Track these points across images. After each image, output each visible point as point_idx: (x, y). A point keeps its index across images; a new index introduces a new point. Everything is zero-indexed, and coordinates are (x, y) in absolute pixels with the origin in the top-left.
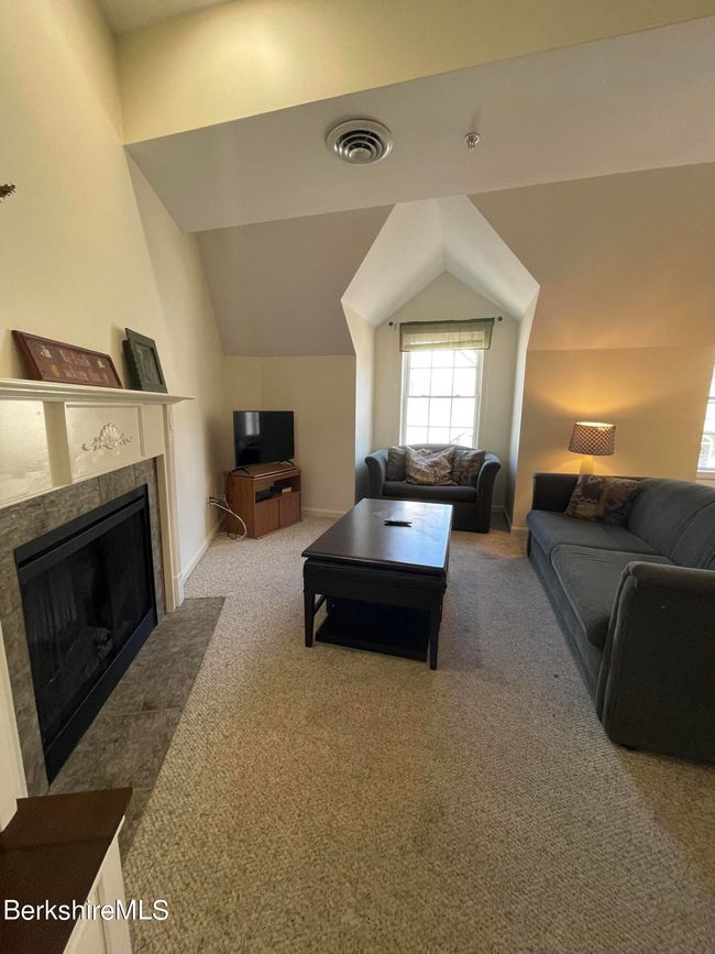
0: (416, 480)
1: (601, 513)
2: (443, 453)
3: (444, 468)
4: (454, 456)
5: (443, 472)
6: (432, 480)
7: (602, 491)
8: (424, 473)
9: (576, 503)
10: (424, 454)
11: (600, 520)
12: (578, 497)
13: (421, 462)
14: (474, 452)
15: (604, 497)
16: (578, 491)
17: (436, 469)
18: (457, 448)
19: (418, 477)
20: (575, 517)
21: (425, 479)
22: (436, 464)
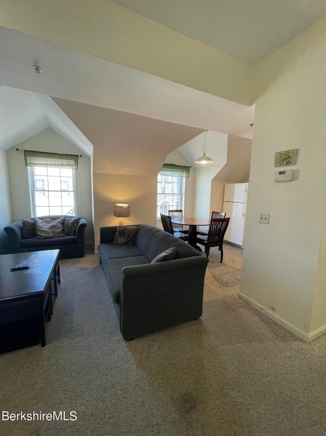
0: (42, 236)
1: (126, 241)
2: (58, 220)
3: (59, 228)
4: (64, 221)
5: (58, 230)
6: (52, 235)
7: (126, 232)
8: (46, 232)
9: (117, 238)
10: (47, 222)
11: (126, 244)
12: (118, 235)
13: (44, 226)
14: (74, 219)
15: (126, 235)
16: (117, 233)
17: (54, 229)
18: (66, 217)
19: (43, 235)
20: (117, 244)
21: (47, 235)
22: (54, 226)
